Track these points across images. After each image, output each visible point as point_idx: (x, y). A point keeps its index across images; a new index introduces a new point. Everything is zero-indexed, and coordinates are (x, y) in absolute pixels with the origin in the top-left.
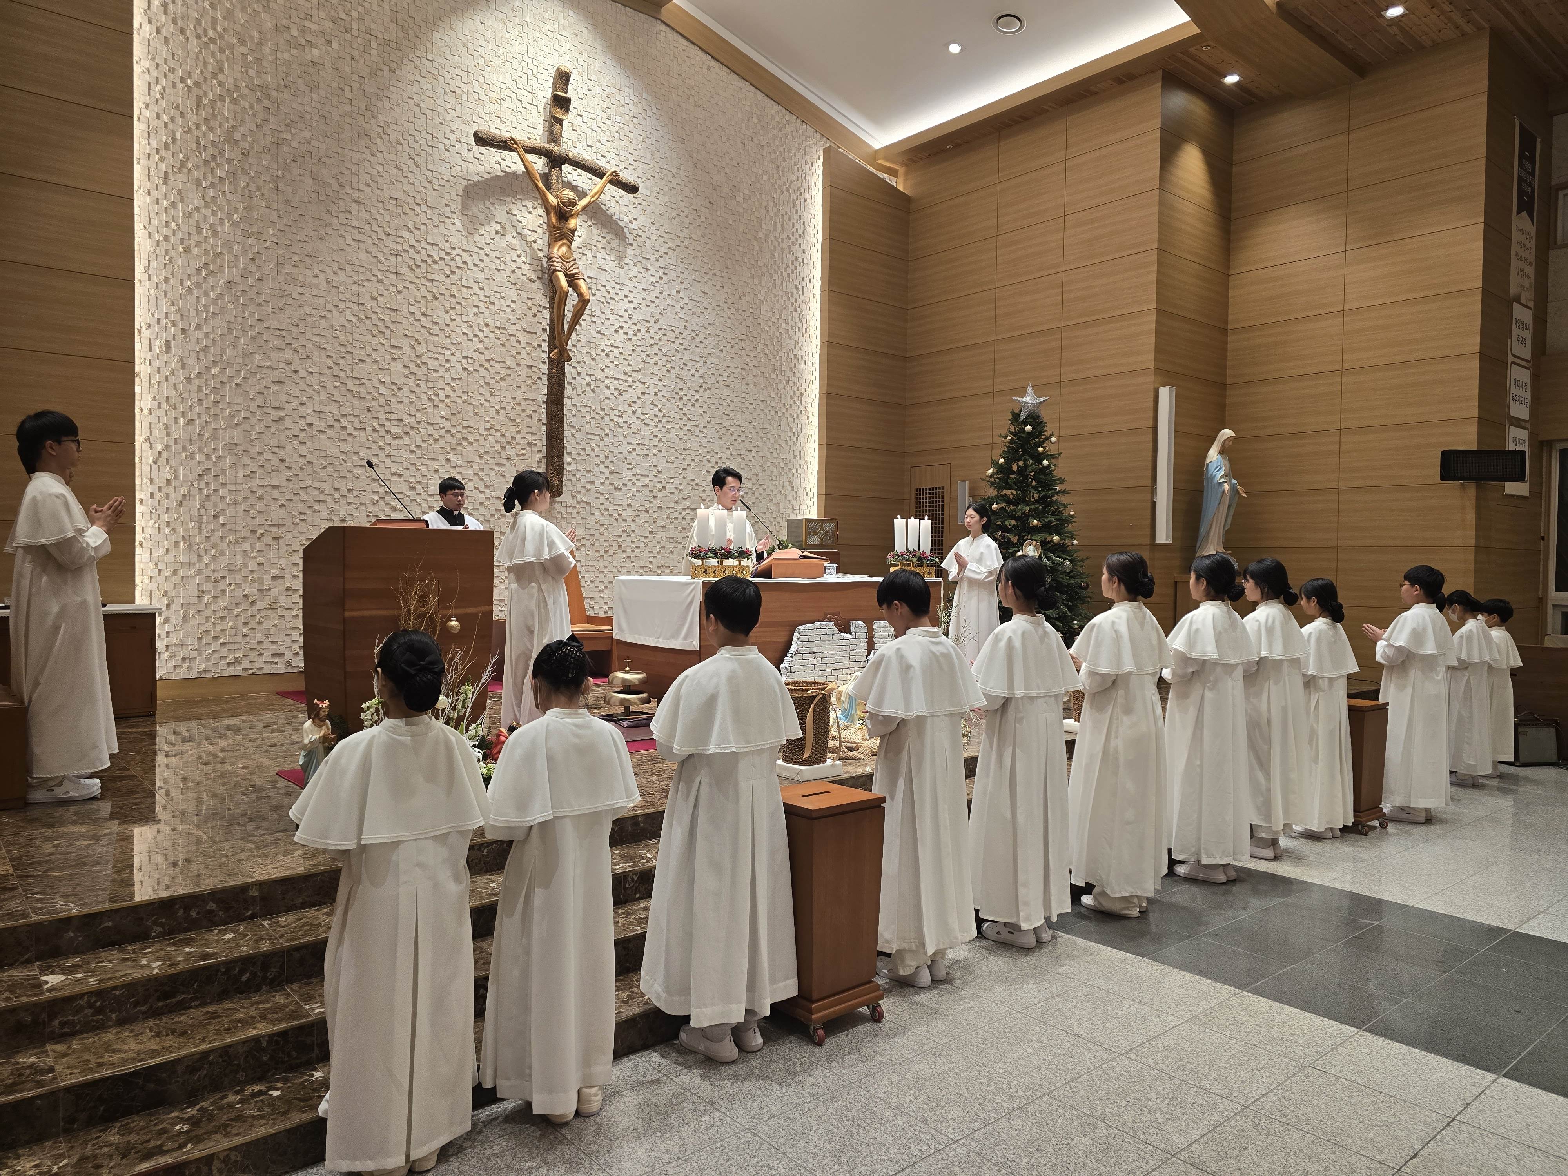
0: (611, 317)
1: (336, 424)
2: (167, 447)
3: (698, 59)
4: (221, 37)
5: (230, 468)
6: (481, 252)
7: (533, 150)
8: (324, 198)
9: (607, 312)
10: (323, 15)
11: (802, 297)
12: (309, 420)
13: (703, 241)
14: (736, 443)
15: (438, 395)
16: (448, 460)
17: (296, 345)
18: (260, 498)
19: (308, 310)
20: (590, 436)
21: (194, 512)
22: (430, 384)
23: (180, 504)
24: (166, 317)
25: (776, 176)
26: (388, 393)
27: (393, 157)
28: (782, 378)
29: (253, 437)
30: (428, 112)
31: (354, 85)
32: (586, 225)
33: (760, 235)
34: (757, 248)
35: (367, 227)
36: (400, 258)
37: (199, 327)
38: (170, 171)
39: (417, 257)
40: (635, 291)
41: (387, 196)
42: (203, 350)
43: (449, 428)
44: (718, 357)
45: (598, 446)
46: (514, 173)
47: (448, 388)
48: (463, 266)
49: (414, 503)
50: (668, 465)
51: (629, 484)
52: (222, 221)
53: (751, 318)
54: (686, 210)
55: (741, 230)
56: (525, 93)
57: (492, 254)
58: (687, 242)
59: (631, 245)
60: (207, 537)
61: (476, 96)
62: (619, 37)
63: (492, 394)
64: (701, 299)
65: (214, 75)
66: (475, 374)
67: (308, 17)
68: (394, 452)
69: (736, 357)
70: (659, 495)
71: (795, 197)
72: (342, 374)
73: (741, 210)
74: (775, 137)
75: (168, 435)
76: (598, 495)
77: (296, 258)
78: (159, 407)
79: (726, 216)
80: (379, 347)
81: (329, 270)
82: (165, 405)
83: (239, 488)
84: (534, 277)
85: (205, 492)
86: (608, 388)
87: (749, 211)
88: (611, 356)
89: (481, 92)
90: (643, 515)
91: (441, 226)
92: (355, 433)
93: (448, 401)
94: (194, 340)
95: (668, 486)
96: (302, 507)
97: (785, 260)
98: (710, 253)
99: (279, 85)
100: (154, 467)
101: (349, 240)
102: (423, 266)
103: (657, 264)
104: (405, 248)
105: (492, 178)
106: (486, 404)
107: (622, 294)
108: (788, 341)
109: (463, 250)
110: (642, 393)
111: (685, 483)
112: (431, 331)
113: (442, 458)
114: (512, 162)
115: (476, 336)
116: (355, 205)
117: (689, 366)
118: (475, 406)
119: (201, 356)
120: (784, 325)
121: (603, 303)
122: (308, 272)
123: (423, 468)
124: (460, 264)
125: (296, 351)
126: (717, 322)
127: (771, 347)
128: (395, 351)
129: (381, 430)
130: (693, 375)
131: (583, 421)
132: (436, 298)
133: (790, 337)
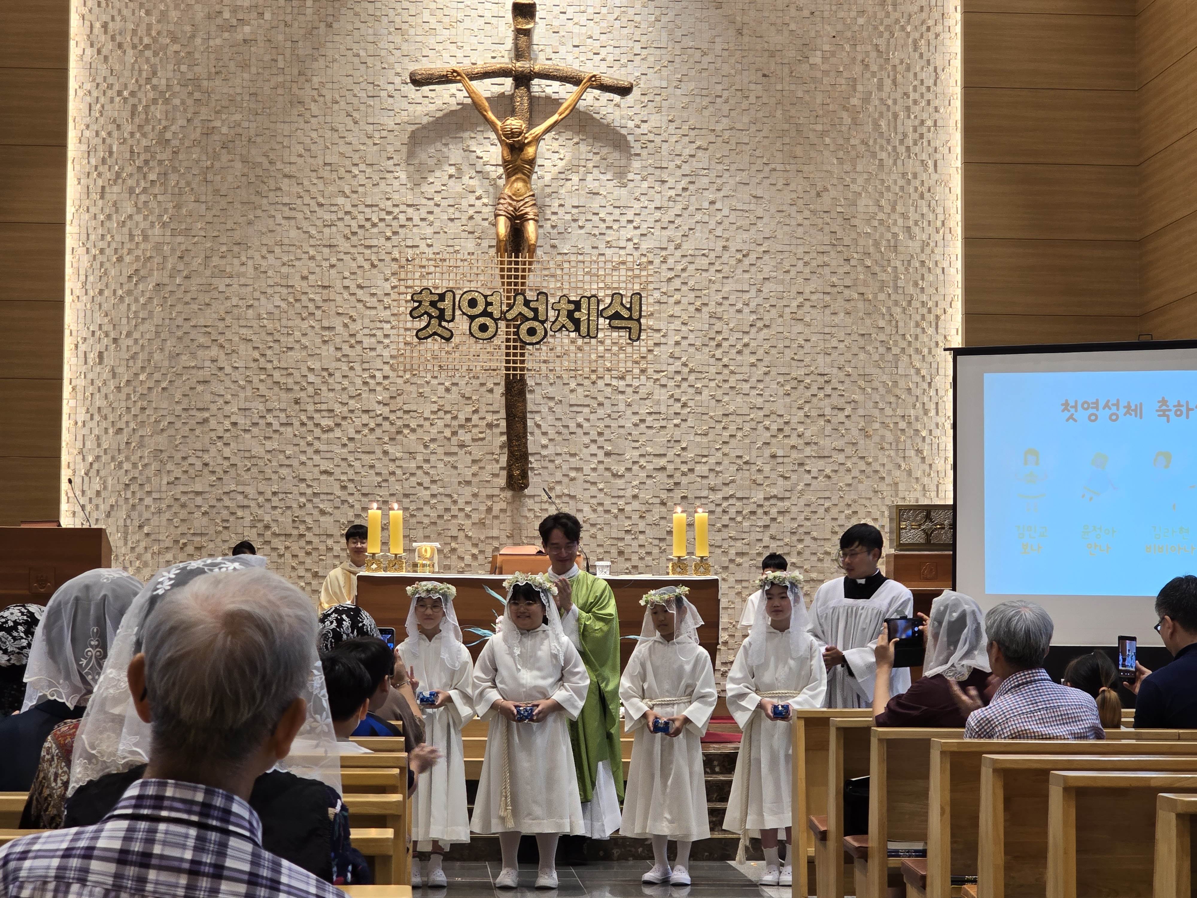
0: (609, 252)
1: (262, 422)
2: (98, 458)
5: (155, 475)
6: (431, 203)
7: (487, 74)
8: (253, 179)
9: (602, 246)
11: (935, 177)
12: (234, 419)
13: (753, 128)
14: (815, 400)
15: (373, 377)
16: (386, 453)
17: (221, 340)
18: (183, 506)
19: (235, 301)
20: (575, 409)
21: (121, 523)
22: (366, 366)
23: (108, 515)
25: (880, 14)
26: (317, 381)
27: (328, 119)
28: (900, 298)
29: (177, 442)
30: (370, 61)
32: (571, 143)
33: (854, 101)
34: (847, 120)
35: (299, 201)
36: (334, 229)
37: (129, 334)
38: (106, 184)
39: (354, 224)
40: (645, 212)
41: (321, 163)
42: (132, 358)
43: (387, 414)
44: (782, 282)
45: (588, 420)
47: (387, 368)
48: (407, 223)
49: (346, 505)
50: (698, 439)
51: (636, 468)
52: (152, 224)
53: (840, 220)
54: (726, 94)
55: (819, 101)
57: (444, 203)
58: (727, 134)
59: (638, 155)
60: (133, 549)
61: (426, 27)
64: (752, 207)
65: (148, 80)
68: (323, 448)
69: (814, 277)
70: (684, 480)
71: (917, 35)
72: (269, 366)
73: (819, 75)
75: (99, 445)
76: (588, 485)
77: (224, 248)
78: (92, 418)
79: (793, 87)
80: (309, 331)
81: (257, 256)
82: (97, 417)
83: (164, 496)
85: (131, 502)
87: (833, 74)
89: (433, 20)
91: (383, 184)
92: (282, 429)
93: (386, 382)
94: (124, 348)
95: (698, 468)
96: (225, 513)
97: (900, 129)
98: (766, 142)
99: (210, 73)
100: (86, 479)
101: (279, 218)
102: (360, 232)
103: (679, 173)
104: (340, 216)
105: (446, 115)
106: (434, 382)
107: (624, 219)
108: (910, 243)
109: (408, 206)
110: (656, 344)
111: (726, 462)
112: (368, 305)
113: (378, 450)
116: (286, 180)
117: (732, 299)
118: (421, 386)
119: (131, 363)
120: (900, 222)
121: (595, 235)
122: (236, 262)
123: (357, 464)
124: (403, 221)
125: (222, 346)
126: (780, 234)
127: (878, 256)
128: (326, 333)
129: (310, 423)
130: (739, 311)
131: (566, 389)
132: (373, 266)
133: (911, 237)
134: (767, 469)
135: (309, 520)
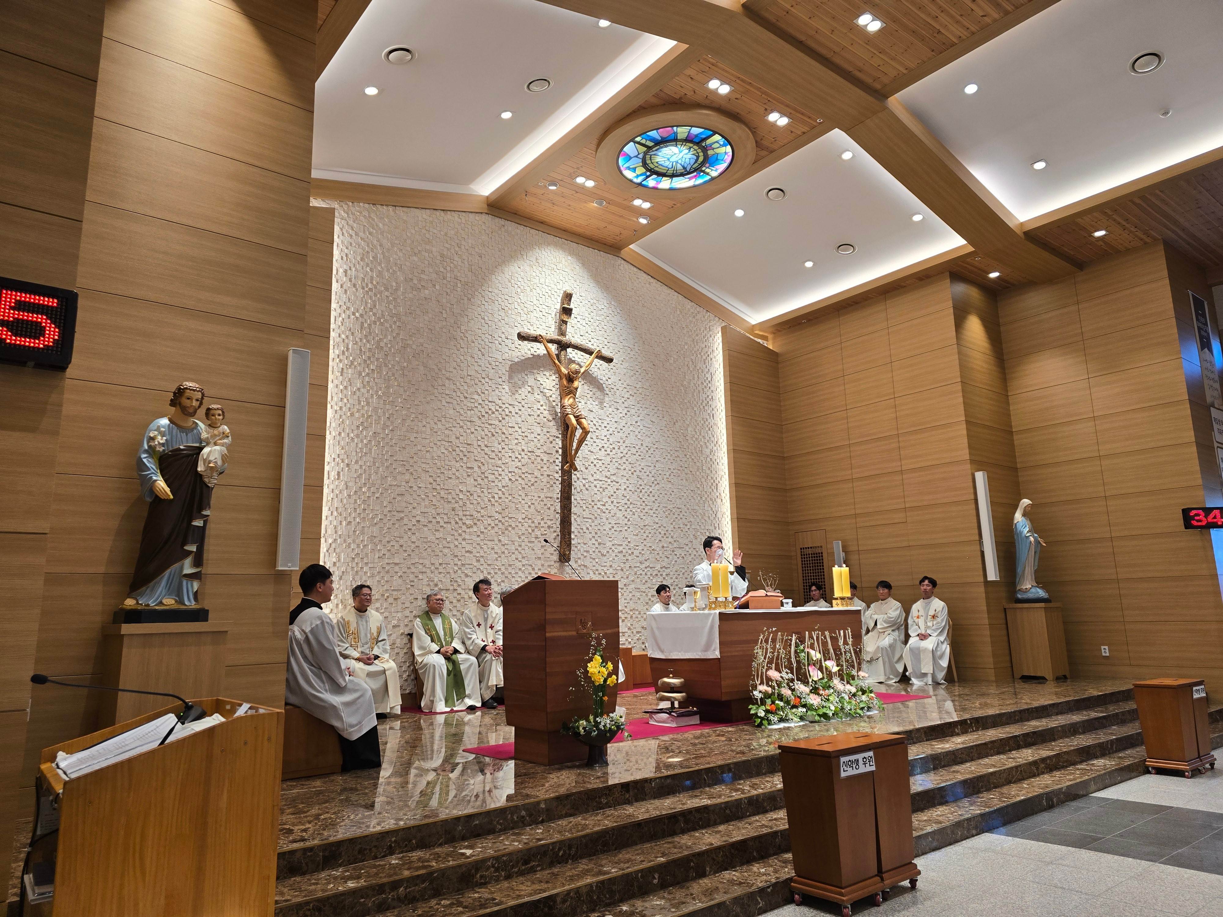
0: (597, 441)
1: (434, 521)
2: (336, 539)
3: (643, 278)
4: (376, 288)
5: (371, 552)
6: (520, 405)
7: (551, 341)
8: (430, 378)
10: (431, 270)
11: (714, 421)
12: (418, 518)
13: (650, 389)
14: (676, 520)
15: (494, 497)
16: (500, 541)
17: (411, 470)
19: (419, 447)
20: (586, 520)
22: (490, 491)
23: (341, 578)
24: (339, 457)
25: (693, 346)
26: (465, 498)
27: (470, 351)
28: (704, 474)
29: (385, 531)
30: (490, 323)
31: (448, 309)
33: (685, 383)
34: (683, 391)
35: (454, 394)
36: (473, 412)
37: (357, 462)
38: (345, 368)
39: (482, 410)
40: (611, 423)
41: (466, 374)
42: (358, 477)
43: (500, 519)
44: (663, 463)
45: (591, 526)
46: (539, 355)
47: (500, 493)
48: (509, 414)
49: (479, 571)
50: (634, 537)
51: (610, 551)
52: (372, 396)
53: (682, 437)
54: (639, 371)
55: (673, 380)
56: (544, 307)
57: (526, 406)
58: (641, 390)
59: (608, 394)
61: (516, 311)
62: (597, 269)
63: (526, 495)
64: (651, 426)
65: (371, 310)
66: (516, 483)
67: (423, 272)
68: (467, 537)
69: (674, 462)
70: (630, 558)
71: (705, 357)
72: (438, 487)
73: (672, 368)
74: (691, 322)
75: (337, 531)
76: (591, 560)
77: (413, 416)
79: (664, 372)
80: (460, 469)
81: (432, 422)
82: (335, 513)
83: (377, 564)
84: (551, 418)
85: (357, 568)
86: (596, 486)
87: (677, 369)
88: (598, 466)
89: (519, 308)
90: (620, 572)
91: (497, 391)
92: (445, 525)
93: (500, 501)
94: (353, 470)
97: (701, 398)
98: (655, 396)
99: (406, 312)
101: (443, 402)
102: (486, 415)
104: (475, 405)
105: (526, 359)
106: (523, 502)
107: (603, 425)
108: (706, 450)
109: (509, 405)
110: (617, 489)
111: (645, 549)
112: (490, 457)
113: (496, 539)
114: (539, 349)
115: (516, 458)
116: (447, 381)
117: (645, 470)
118: (516, 504)
119: (357, 480)
120: (703, 439)
122: (420, 424)
124: (507, 413)
125: (412, 474)
126: (661, 440)
127: (696, 455)
128: (469, 471)
129: (460, 522)
130: (648, 476)
131: (581, 509)
132: (493, 435)
133: (707, 447)
134: (660, 553)
135: (459, 580)
